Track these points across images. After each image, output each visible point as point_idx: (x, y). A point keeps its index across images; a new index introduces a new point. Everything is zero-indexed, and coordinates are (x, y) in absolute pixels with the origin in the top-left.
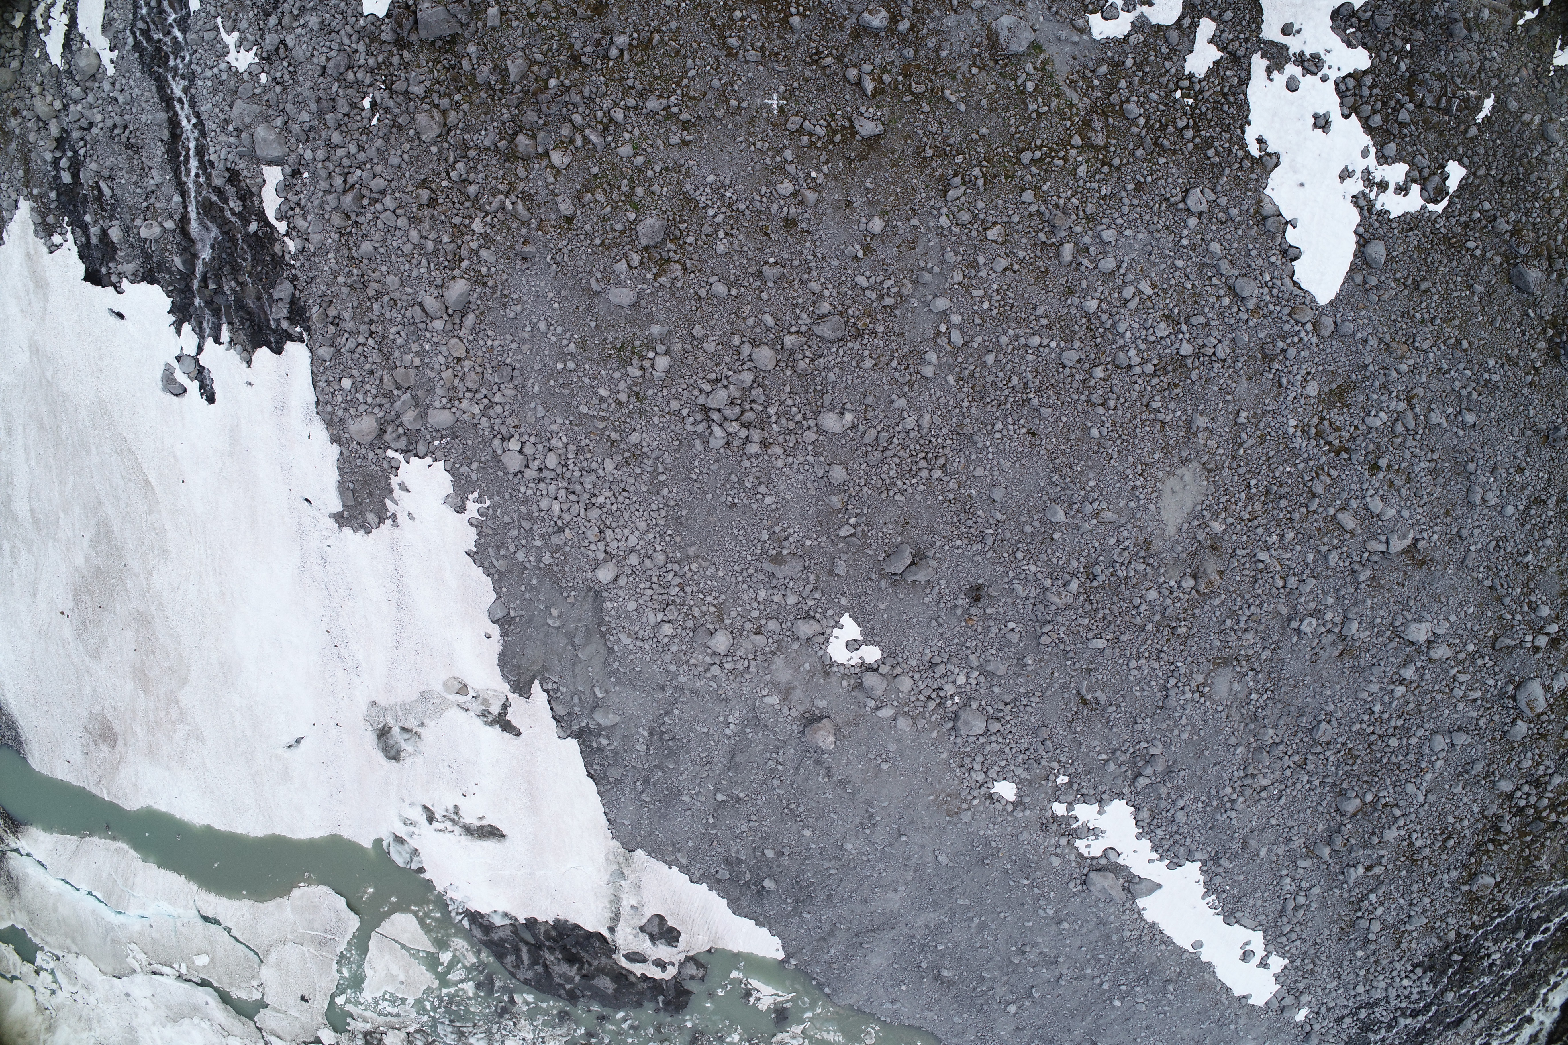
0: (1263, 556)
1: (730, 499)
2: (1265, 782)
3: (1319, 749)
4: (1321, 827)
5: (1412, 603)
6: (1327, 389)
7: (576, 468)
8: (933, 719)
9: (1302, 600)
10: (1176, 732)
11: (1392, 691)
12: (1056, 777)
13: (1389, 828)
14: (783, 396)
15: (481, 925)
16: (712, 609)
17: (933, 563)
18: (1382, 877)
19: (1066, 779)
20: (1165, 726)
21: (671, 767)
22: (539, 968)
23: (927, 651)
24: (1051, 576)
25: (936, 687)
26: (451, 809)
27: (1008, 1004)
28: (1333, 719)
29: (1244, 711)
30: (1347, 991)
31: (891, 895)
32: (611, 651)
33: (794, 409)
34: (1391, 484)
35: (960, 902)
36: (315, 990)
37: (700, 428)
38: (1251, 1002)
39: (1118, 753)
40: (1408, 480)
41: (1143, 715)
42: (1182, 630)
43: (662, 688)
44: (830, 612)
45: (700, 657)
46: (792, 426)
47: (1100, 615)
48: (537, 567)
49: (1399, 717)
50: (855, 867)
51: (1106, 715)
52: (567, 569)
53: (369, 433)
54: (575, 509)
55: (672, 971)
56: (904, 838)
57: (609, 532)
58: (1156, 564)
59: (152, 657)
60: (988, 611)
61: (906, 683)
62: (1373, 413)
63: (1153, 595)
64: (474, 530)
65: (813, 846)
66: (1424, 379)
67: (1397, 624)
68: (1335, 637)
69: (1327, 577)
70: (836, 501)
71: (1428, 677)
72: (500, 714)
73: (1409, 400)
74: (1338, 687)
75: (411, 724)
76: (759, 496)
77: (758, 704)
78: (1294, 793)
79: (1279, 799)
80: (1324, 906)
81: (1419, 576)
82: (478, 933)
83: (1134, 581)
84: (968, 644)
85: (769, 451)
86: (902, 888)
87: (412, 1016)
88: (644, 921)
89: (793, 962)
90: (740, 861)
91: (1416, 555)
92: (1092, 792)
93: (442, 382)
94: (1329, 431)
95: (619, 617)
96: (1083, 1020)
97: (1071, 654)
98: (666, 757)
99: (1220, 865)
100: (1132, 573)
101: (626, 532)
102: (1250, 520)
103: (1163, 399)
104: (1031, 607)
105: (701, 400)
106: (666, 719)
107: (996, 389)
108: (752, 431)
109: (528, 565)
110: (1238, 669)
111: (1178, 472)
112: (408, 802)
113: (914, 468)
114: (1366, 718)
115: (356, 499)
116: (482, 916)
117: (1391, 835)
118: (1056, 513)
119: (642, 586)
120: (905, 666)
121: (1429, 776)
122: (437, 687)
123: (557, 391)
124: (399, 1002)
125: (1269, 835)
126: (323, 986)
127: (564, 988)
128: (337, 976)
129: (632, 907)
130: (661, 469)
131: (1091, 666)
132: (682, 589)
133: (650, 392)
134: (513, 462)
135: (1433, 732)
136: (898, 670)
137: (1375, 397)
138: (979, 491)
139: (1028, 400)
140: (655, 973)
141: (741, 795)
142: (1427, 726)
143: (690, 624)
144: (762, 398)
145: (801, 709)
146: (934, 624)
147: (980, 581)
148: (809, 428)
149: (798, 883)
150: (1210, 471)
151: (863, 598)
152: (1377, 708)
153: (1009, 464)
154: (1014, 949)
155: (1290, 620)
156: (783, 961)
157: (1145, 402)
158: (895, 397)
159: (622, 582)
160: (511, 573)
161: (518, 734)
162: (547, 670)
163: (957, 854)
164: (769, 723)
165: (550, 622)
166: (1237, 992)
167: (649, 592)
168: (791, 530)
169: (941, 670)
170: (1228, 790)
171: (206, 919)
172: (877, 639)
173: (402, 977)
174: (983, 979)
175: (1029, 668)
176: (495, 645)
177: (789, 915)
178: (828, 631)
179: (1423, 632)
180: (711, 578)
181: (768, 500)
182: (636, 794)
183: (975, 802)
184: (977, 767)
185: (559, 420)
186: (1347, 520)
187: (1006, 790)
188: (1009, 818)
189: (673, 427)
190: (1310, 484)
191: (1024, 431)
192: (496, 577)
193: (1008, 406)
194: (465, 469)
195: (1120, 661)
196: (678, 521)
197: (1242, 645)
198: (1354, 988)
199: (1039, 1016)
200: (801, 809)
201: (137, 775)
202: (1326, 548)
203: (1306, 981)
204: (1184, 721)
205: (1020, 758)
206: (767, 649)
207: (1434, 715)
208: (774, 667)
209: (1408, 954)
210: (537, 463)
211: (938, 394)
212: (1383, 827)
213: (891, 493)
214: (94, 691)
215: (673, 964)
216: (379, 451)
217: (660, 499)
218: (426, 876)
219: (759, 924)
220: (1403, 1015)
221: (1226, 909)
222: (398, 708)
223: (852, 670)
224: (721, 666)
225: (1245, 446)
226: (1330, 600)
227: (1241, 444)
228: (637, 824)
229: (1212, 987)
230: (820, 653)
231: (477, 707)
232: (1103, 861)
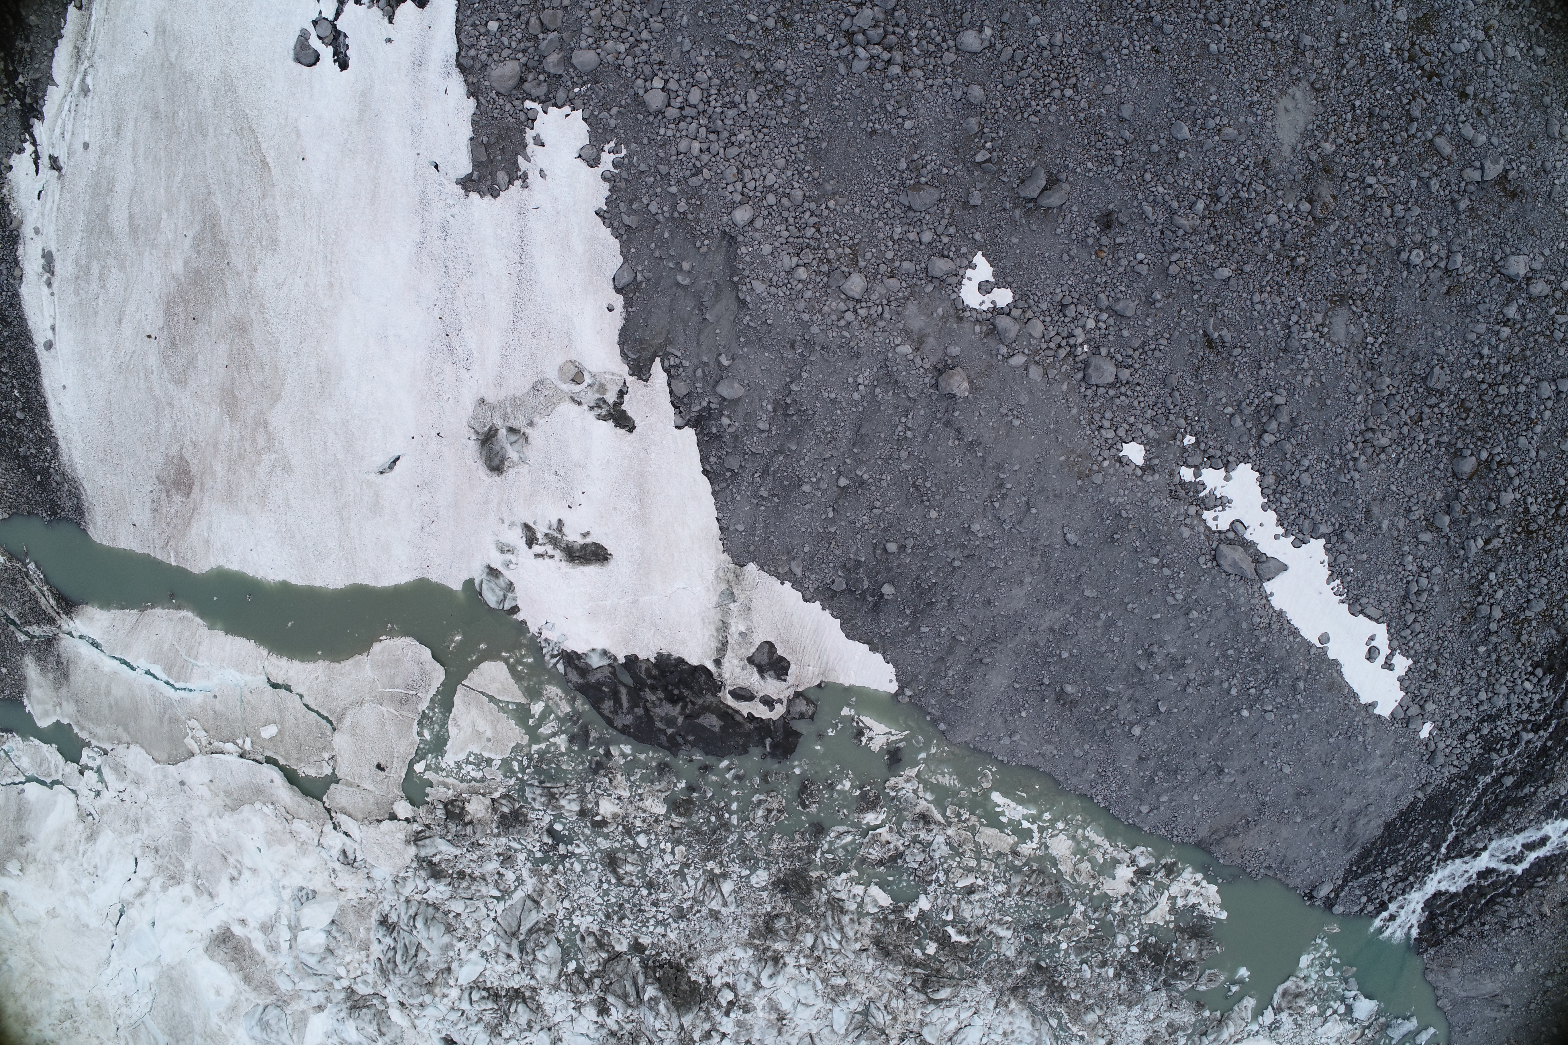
0: (1371, 180)
1: (871, 124)
2: (1384, 441)
3: (1433, 400)
4: (1439, 495)
5: (1509, 235)
6: (1414, 17)
7: (718, 104)
8: (1063, 370)
9: (1409, 229)
10: (1299, 378)
11: (1498, 332)
12: (1184, 437)
13: (1505, 491)
14: (924, 19)
15: (577, 668)
16: (848, 251)
17: (1066, 186)
18: (1500, 552)
19: (1193, 439)
20: (1287, 372)
21: (794, 448)
22: (640, 711)
23: (1058, 290)
24: (1177, 198)
25: (1065, 334)
26: (555, 525)
27: (1132, 726)
28: (1445, 365)
29: (1362, 357)
30: (1469, 701)
31: (1016, 591)
32: (742, 303)
33: (934, 31)
34: (1479, 113)
35: (1087, 593)
36: (392, 756)
37: (845, 51)
38: (1377, 711)
39: (1244, 404)
40: (1494, 111)
41: (1267, 358)
42: (1301, 260)
43: (793, 345)
44: (964, 250)
45: (834, 304)
46: (932, 48)
47: (1224, 243)
48: (672, 218)
49: (1506, 363)
50: (980, 559)
51: (1232, 359)
52: (702, 216)
53: (511, 78)
54: (715, 147)
55: (780, 710)
56: (1034, 511)
57: (747, 172)
58: (1274, 186)
59: (244, 372)
60: (1119, 240)
61: (1037, 328)
62: (1457, 39)
63: (1273, 219)
64: (607, 185)
65: (938, 532)
66: (1497, 12)
67: (1497, 258)
68: (1441, 274)
69: (1430, 207)
70: (973, 122)
71: (1529, 316)
72: (615, 404)
73: (1486, 30)
74: (1448, 327)
75: (519, 423)
76: (900, 120)
77: (890, 355)
78: (1412, 456)
79: (1397, 463)
80: (1445, 591)
81: (1512, 208)
82: (574, 677)
83: (1255, 203)
84: (1098, 280)
85: (910, 73)
86: (1028, 579)
87: (498, 780)
88: (753, 650)
89: (908, 693)
90: (858, 564)
91: (1507, 186)
92: (1219, 453)
93: (590, 21)
94: (1420, 54)
95: (753, 263)
96: (1209, 739)
97: (1198, 287)
98: (789, 437)
99: (1344, 542)
100: (1253, 195)
101: (764, 170)
102: (1357, 143)
103: (1272, 19)
104: (1159, 234)
105: (847, 23)
106: (794, 387)
107: (1122, 8)
108: (894, 53)
109: (660, 218)
110: (1354, 308)
111: (1290, 91)
112: (507, 522)
113: (1047, 89)
114: (1476, 362)
115: (489, 156)
116: (579, 656)
117: (1508, 497)
118: (1181, 128)
119: (778, 228)
120: (1035, 308)
121: (1539, 428)
122: (552, 374)
123: (706, 21)
124: (484, 764)
125: (1390, 506)
126: (402, 750)
127: (666, 734)
128: (418, 739)
129: (741, 633)
130: (803, 99)
131: (1218, 301)
132: (818, 231)
133: (798, 17)
134: (656, 99)
135: (1539, 380)
136: (1029, 314)
137: (1457, 24)
138: (1108, 111)
139: (1151, 18)
140: (761, 712)
141: (866, 477)
142: (1532, 373)
143: (825, 268)
144: (905, 19)
145: (934, 359)
146: (1066, 257)
147: (1111, 206)
148: (948, 50)
149: (918, 585)
150: (1318, 91)
151: (997, 231)
152: (1486, 351)
153: (1136, 81)
154: (1140, 652)
155: (1399, 254)
156: (896, 694)
157: (1256, 20)
158: (1029, 13)
159: (758, 223)
160: (641, 230)
161: (631, 429)
162: (671, 343)
163: (1086, 531)
164: (900, 379)
165: (680, 278)
166: (1364, 700)
167: (786, 234)
168: (929, 158)
169: (1071, 311)
170: (1351, 446)
171: (275, 686)
172: (1009, 279)
173: (489, 734)
174: (1106, 695)
175: (1158, 305)
176: (617, 320)
177: (906, 633)
178: (961, 273)
179: (1522, 265)
180: (846, 216)
181: (908, 124)
182: (753, 491)
183: (1106, 464)
184: (1107, 424)
185: (705, 52)
186: (1445, 146)
187: (1134, 452)
188: (1139, 483)
189: (818, 52)
190: (1407, 107)
191: (1148, 47)
192: (625, 237)
193: (1133, 24)
194: (605, 114)
195: (1244, 295)
196: (816, 155)
197: (1356, 281)
198: (1477, 695)
199: (1163, 739)
200: (928, 485)
201: (210, 528)
202: (1427, 174)
203: (1430, 686)
204: (1306, 365)
205: (1149, 413)
206: (900, 294)
207: (1538, 361)
208: (907, 313)
209: (1528, 650)
210: (679, 99)
211: (1069, 11)
212: (1499, 491)
213: (1026, 115)
214: (175, 426)
215: (780, 701)
216: (516, 103)
217: (800, 130)
218: (520, 616)
219: (873, 649)
220: (1525, 729)
221: (1351, 595)
222: (507, 404)
223: (984, 316)
224: (855, 312)
225: (1348, 66)
226: (1435, 232)
227: (1343, 66)
228: (751, 529)
229: (1340, 689)
230: (954, 296)
231: (591, 397)
232: (1231, 535)
